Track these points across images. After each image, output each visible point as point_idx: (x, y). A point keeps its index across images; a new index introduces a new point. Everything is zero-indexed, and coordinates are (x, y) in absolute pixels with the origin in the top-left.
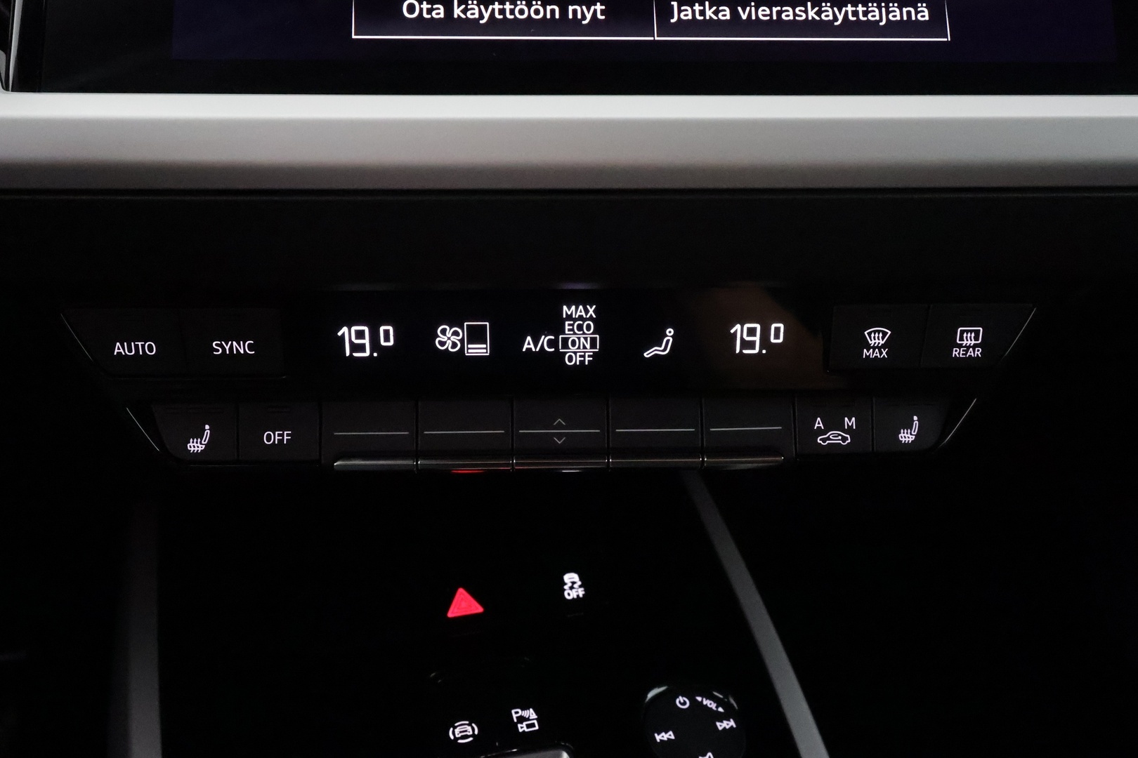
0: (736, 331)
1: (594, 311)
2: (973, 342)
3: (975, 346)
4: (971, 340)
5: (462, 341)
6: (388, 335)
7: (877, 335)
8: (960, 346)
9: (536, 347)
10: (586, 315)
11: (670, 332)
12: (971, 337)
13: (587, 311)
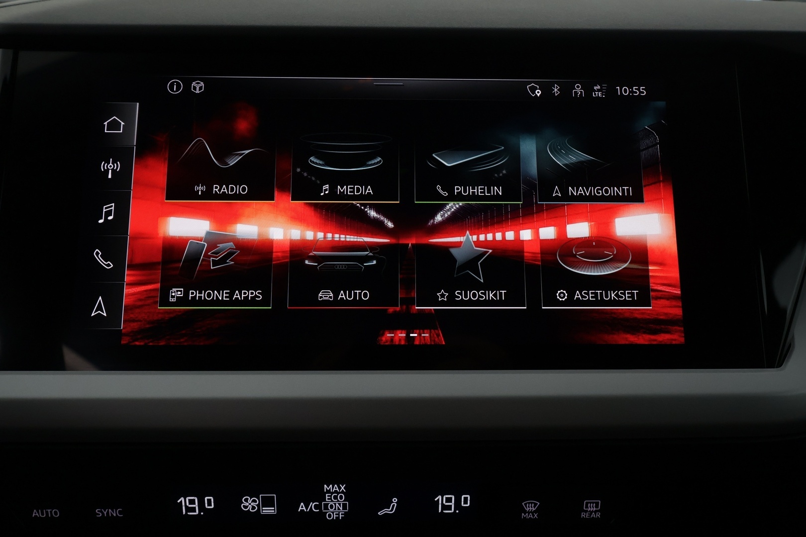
0: (439, 499)
1: (344, 488)
2: (595, 509)
3: (596, 512)
4: (593, 508)
5: (259, 505)
6: (210, 503)
7: (530, 505)
8: (586, 511)
9: (307, 509)
10: (340, 490)
11: (395, 500)
12: (593, 506)
13: (340, 488)
